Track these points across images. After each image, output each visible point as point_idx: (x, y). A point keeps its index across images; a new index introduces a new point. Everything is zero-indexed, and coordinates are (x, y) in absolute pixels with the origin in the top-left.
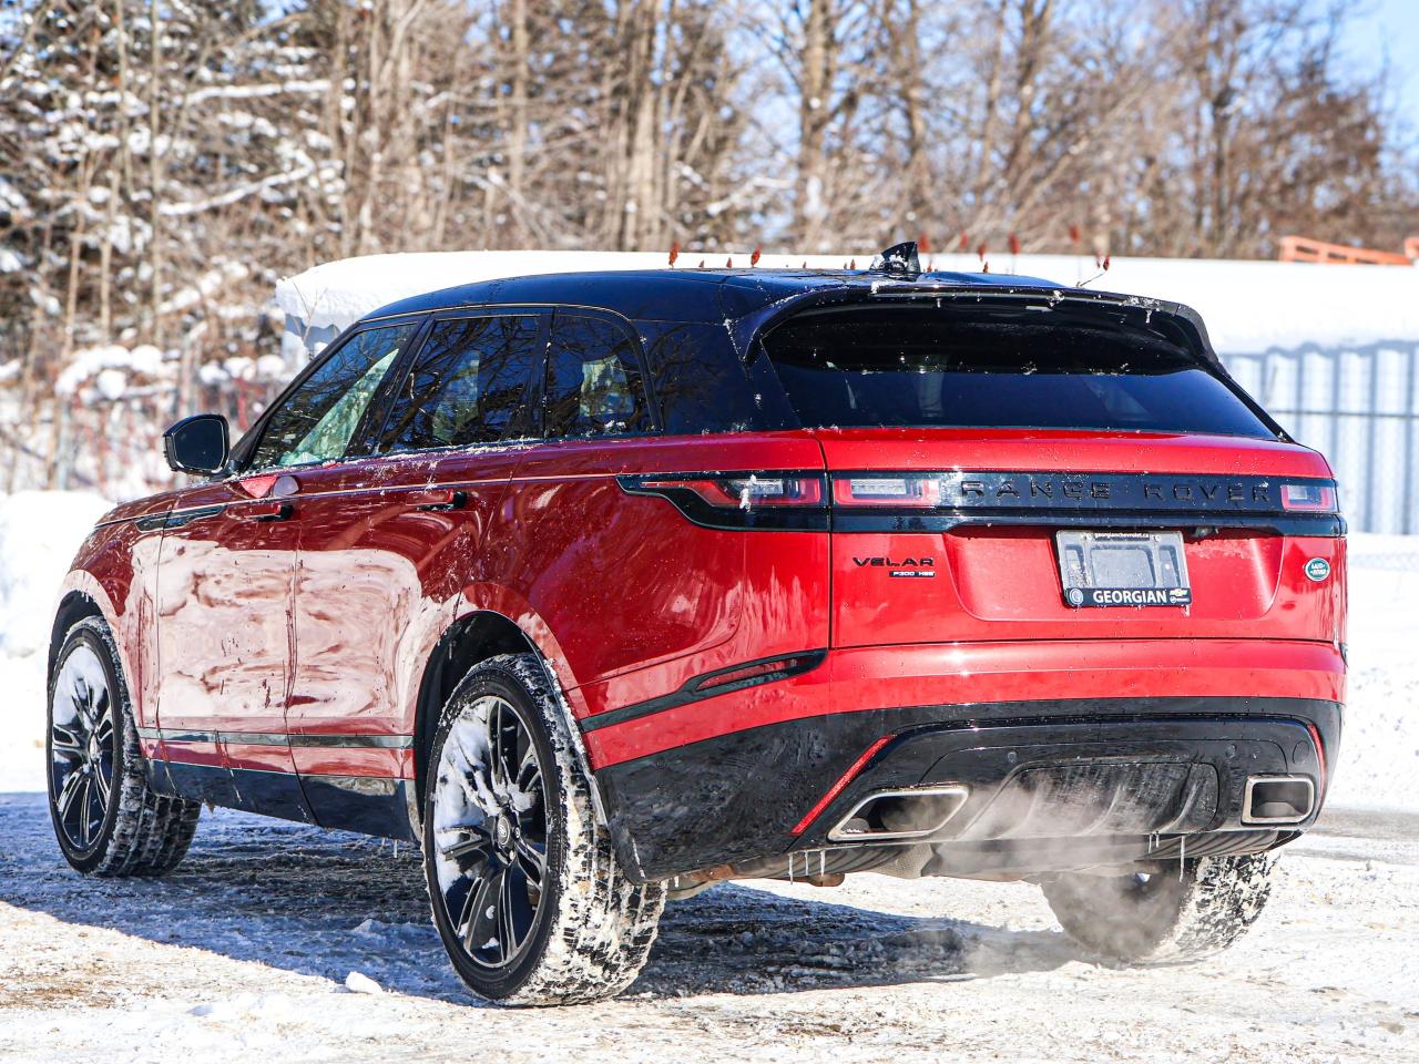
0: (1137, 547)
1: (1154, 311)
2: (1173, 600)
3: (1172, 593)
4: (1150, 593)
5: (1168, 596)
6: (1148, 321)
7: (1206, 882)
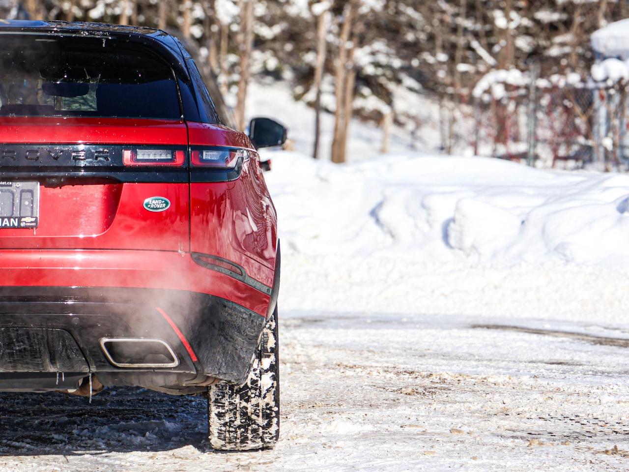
0: (6, 191)
1: (107, 40)
2: (23, 225)
3: (23, 220)
4: (6, 220)
5: (19, 222)
6: (104, 45)
7: (216, 401)
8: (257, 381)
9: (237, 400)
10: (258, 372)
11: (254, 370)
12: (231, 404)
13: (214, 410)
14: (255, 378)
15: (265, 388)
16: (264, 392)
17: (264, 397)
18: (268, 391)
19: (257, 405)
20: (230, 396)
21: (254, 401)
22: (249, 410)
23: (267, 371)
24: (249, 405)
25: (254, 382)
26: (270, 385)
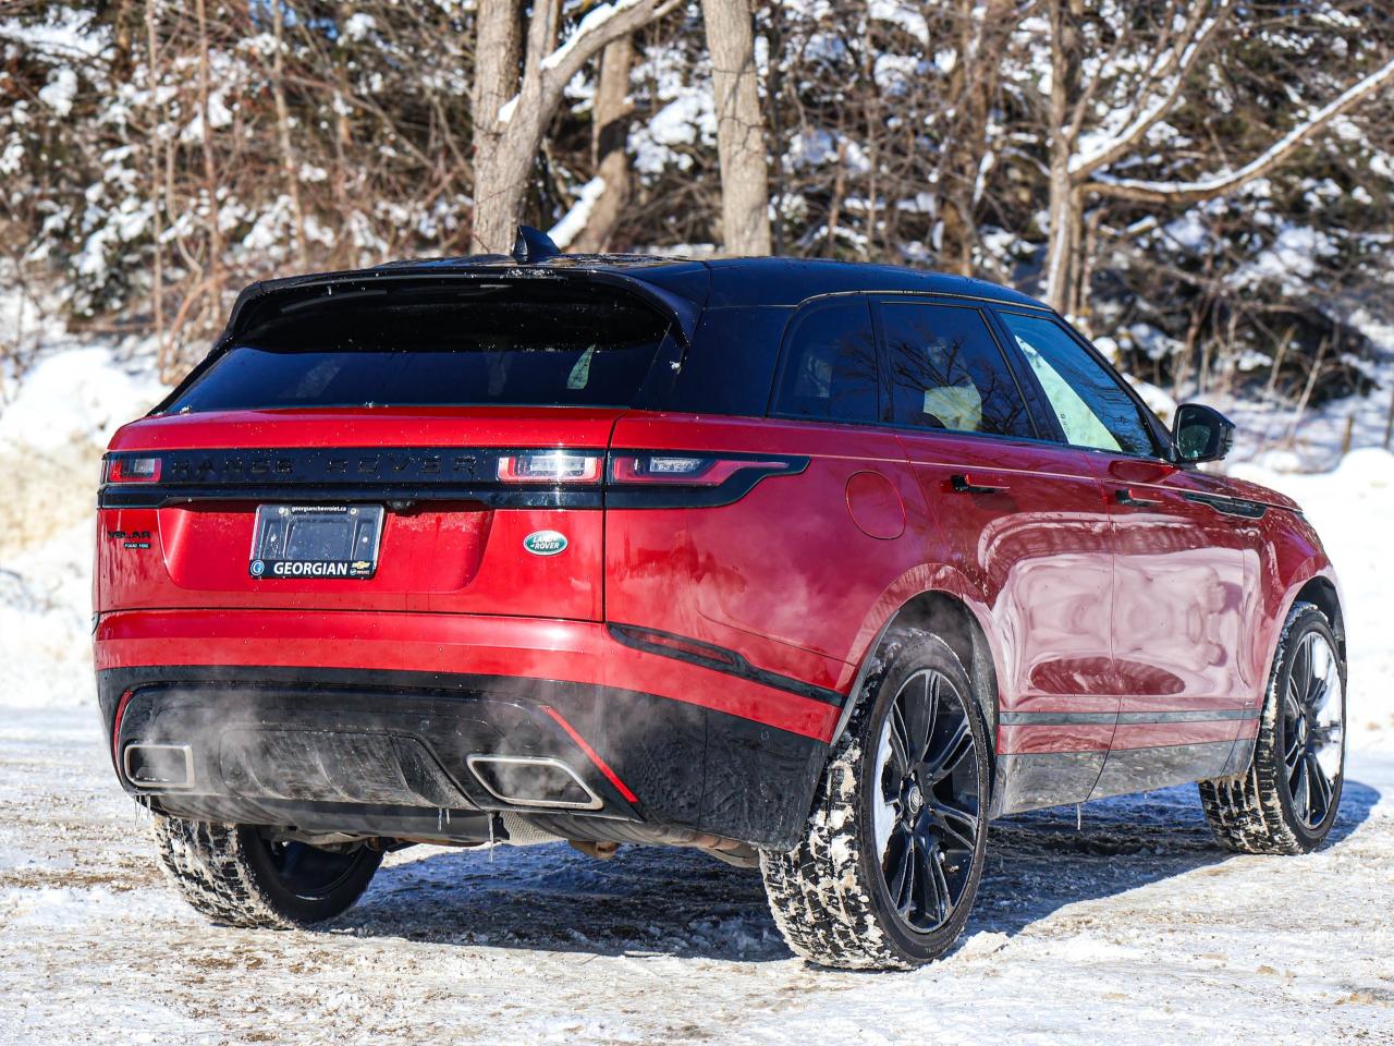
3: (354, 565)
5: (349, 569)
7: (769, 879)
8: (825, 848)
9: (799, 879)
10: (825, 833)
11: (820, 829)
12: (791, 885)
13: (772, 895)
14: (822, 843)
15: (840, 861)
16: (838, 868)
17: (840, 877)
18: (845, 866)
19: (832, 890)
20: (788, 872)
21: (824, 882)
22: (821, 898)
23: (839, 832)
24: (819, 889)
25: (821, 850)
26: (846, 857)
